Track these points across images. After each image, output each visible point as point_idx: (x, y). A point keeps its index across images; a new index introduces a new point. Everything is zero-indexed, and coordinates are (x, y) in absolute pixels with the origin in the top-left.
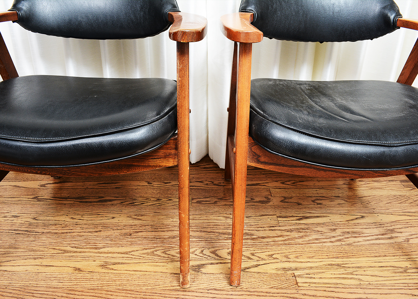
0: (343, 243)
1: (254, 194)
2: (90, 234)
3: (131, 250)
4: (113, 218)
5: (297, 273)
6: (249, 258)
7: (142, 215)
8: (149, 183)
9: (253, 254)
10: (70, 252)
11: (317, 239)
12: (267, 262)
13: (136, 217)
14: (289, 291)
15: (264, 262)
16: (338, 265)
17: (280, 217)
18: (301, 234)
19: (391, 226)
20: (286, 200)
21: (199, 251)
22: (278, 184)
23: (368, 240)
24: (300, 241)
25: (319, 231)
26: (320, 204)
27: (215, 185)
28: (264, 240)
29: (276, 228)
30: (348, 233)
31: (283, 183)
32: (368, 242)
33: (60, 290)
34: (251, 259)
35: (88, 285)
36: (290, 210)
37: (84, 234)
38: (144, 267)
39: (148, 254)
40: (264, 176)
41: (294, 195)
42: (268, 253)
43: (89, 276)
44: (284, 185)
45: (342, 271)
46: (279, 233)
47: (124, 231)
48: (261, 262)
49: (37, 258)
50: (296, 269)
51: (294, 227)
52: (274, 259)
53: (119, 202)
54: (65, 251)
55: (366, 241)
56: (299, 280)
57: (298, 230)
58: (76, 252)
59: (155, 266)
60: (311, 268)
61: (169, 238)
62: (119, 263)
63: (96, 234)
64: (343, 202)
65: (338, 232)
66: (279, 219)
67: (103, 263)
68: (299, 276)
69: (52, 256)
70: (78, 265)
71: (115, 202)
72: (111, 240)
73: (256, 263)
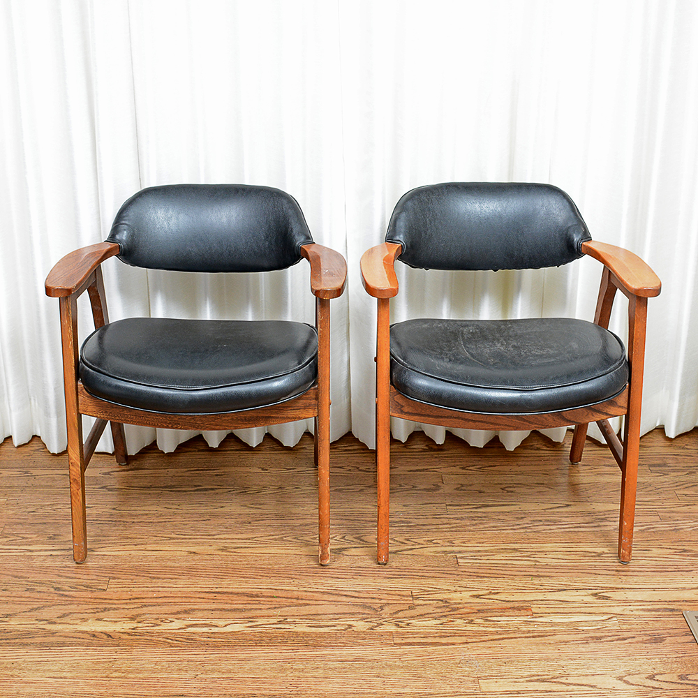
0: (528, 531)
1: (418, 481)
2: (196, 522)
3: (253, 536)
4: (222, 507)
5: (458, 555)
6: (403, 543)
7: (260, 504)
8: (263, 469)
9: (408, 540)
10: (178, 539)
11: (493, 527)
12: (426, 546)
13: (252, 506)
14: (446, 569)
15: (421, 546)
16: (514, 549)
17: (450, 505)
18: (474, 522)
19: (605, 515)
20: (463, 488)
21: (341, 536)
22: (457, 469)
23: (564, 528)
24: (471, 528)
25: (499, 519)
26: (512, 492)
27: (360, 470)
28: (424, 527)
29: (442, 516)
30: (541, 521)
31: (463, 468)
32: (563, 530)
33: (179, 569)
34: (405, 543)
35: (210, 564)
36: (467, 498)
37: (188, 522)
38: (273, 551)
39: (276, 540)
40: (437, 460)
41: (476, 482)
42: (427, 539)
43: (208, 557)
44: (464, 471)
45: (518, 554)
46: (445, 521)
47: (240, 520)
48: (417, 547)
49: (138, 544)
50: (460, 552)
51: (467, 515)
52: (434, 543)
53: (227, 490)
54: (171, 538)
55: (561, 528)
56: (459, 560)
57: (472, 518)
58: (185, 539)
59: (286, 549)
60: (479, 551)
61: (301, 525)
62: (242, 547)
63: (204, 522)
64: (547, 489)
65: (526, 521)
66: (448, 507)
67: (222, 548)
68: (461, 558)
69: (156, 542)
70: (192, 549)
71: (221, 491)
72: (227, 528)
73: (410, 547)
